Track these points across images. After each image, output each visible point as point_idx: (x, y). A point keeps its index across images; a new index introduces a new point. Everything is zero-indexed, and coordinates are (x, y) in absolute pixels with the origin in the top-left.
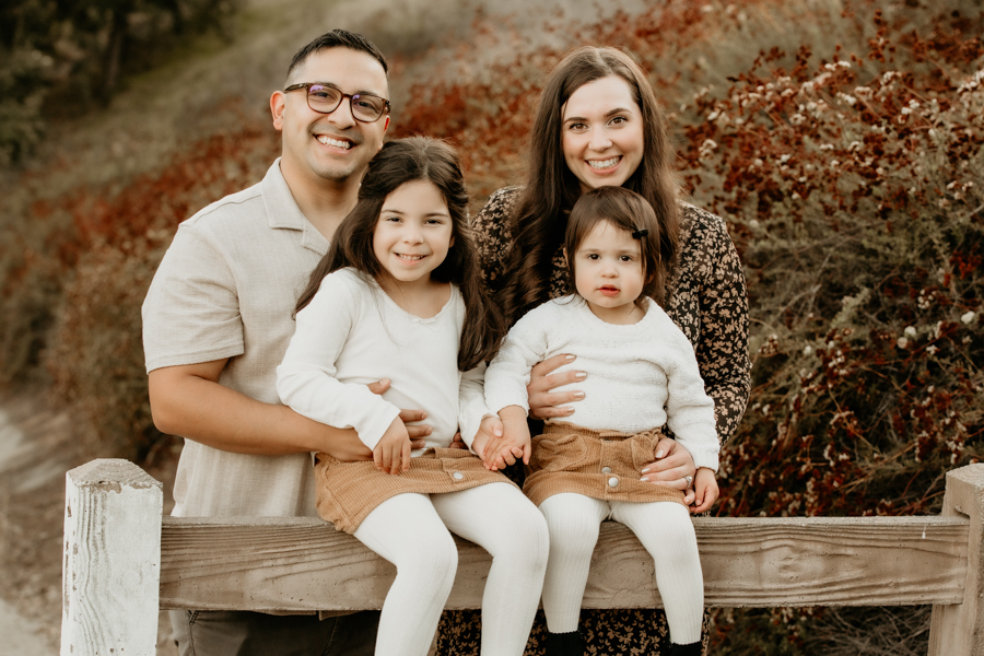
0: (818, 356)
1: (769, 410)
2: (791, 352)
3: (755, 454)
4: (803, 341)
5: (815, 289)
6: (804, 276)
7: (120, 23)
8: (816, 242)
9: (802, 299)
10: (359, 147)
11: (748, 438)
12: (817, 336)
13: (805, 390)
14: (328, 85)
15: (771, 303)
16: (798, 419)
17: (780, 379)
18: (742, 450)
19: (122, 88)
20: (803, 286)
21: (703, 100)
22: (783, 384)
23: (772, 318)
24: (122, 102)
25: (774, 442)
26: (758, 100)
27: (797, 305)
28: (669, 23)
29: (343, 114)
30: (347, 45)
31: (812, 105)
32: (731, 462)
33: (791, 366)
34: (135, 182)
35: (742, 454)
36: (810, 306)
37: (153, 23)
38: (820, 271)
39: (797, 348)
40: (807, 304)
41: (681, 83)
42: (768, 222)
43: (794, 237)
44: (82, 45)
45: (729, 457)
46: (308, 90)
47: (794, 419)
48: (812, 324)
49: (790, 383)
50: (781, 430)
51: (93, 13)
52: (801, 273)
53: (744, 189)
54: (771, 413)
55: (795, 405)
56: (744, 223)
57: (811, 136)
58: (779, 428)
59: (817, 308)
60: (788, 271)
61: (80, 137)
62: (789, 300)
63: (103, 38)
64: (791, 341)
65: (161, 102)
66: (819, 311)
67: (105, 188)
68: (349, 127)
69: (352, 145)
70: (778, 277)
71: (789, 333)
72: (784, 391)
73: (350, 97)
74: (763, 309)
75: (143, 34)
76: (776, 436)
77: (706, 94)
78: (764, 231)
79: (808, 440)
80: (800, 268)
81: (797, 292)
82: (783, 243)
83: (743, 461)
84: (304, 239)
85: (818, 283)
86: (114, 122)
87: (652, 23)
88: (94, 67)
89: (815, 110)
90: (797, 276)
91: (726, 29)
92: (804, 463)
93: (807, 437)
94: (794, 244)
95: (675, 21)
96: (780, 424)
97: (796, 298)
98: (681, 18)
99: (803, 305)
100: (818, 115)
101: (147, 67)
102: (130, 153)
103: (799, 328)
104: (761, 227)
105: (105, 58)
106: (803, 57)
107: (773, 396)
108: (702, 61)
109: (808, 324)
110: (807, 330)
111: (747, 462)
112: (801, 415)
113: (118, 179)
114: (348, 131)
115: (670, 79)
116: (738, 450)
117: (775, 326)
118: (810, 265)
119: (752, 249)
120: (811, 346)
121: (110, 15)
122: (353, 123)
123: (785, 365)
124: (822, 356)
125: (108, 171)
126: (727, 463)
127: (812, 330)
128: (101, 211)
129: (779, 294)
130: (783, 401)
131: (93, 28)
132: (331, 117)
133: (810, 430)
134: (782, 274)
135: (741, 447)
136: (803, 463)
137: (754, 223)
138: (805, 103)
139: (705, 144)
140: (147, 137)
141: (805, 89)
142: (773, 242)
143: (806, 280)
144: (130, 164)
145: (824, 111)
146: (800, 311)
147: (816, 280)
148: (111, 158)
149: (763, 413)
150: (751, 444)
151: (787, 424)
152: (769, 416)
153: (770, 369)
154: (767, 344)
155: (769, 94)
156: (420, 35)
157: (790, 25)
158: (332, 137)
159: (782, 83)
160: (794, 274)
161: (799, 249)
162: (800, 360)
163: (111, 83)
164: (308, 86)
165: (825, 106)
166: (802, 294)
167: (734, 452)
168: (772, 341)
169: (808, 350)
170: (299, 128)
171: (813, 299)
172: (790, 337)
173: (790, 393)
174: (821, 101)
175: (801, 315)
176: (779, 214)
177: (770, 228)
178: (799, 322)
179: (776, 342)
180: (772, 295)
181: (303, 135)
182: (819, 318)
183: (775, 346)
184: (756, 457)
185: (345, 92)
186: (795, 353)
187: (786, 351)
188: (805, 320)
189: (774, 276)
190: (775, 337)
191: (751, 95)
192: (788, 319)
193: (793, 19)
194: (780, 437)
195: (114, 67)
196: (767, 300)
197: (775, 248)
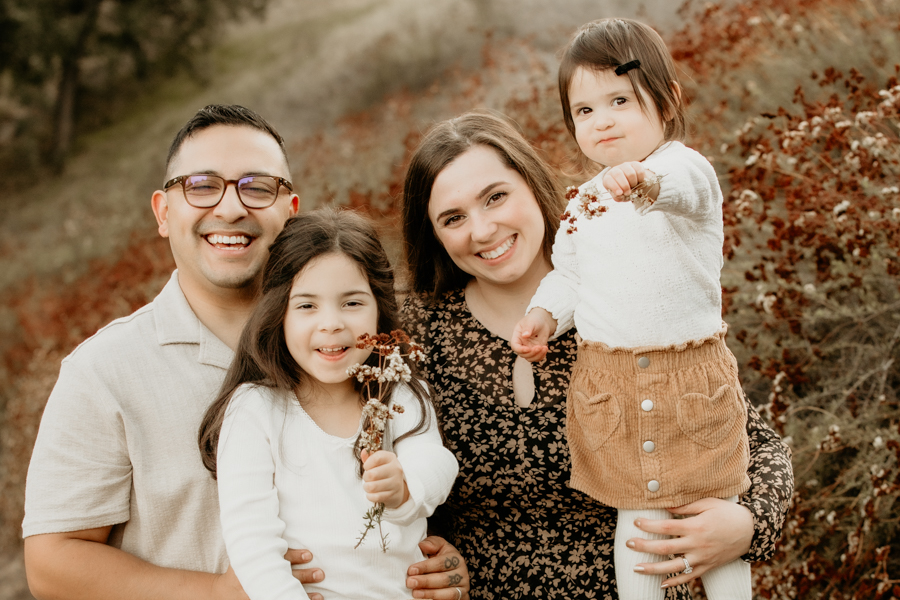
0: (890, 449)
1: (835, 518)
2: (861, 444)
3: (822, 572)
4: (873, 430)
5: (886, 365)
6: (873, 350)
7: (70, 70)
8: (885, 307)
9: (872, 378)
10: (258, 240)
11: (813, 553)
12: (892, 422)
13: (876, 491)
14: (207, 173)
15: (835, 385)
16: (871, 527)
17: (847, 478)
18: (806, 569)
19: (77, 150)
20: (873, 362)
21: (747, 138)
22: (851, 485)
23: (835, 405)
24: (78, 167)
25: (843, 557)
26: (803, 139)
27: (866, 385)
28: (710, 40)
29: (230, 204)
30: (223, 122)
31: (868, 140)
32: (793, 584)
33: (860, 462)
34: (95, 267)
35: (806, 573)
36: (882, 387)
37: (112, 66)
38: (893, 342)
39: (867, 439)
40: (877, 384)
41: (728, 114)
42: (828, 285)
43: (861, 302)
44: (26, 101)
45: (791, 578)
46: (184, 185)
47: (866, 528)
48: (885, 408)
49: (859, 483)
50: (853, 542)
51: (36, 62)
52: (869, 347)
53: (797, 247)
54: (838, 521)
55: (867, 511)
56: (798, 288)
57: (872, 178)
58: (849, 538)
59: (890, 387)
60: (853, 345)
61: (29, 213)
62: (857, 380)
63: (51, 90)
64: (860, 431)
65: (125, 164)
66: (892, 392)
67: (57, 277)
68: (241, 218)
69: (251, 239)
70: (843, 352)
71: (858, 421)
72: (854, 492)
73: (235, 183)
74: (826, 393)
75: (98, 82)
76: (845, 550)
77: (750, 130)
78: (822, 297)
79: (884, 552)
80: (869, 340)
81: (865, 369)
82: (845, 311)
83: (810, 581)
84: (202, 353)
85: (890, 357)
86: (71, 192)
87: (690, 42)
88: (42, 127)
89: (874, 144)
90: (865, 350)
91: (781, 44)
92: (881, 581)
93: (883, 548)
94: (859, 310)
95: (718, 38)
96: (851, 533)
97: (863, 378)
98: (724, 35)
99: (873, 385)
100: (876, 152)
101: (107, 123)
102: (87, 231)
103: (869, 414)
104: (818, 293)
105: (56, 114)
106: (853, 83)
107: (842, 500)
108: (752, 86)
109: (880, 408)
110: (879, 416)
111: (814, 583)
112: (875, 521)
113: (73, 265)
114: (240, 223)
115: (717, 110)
116: (802, 568)
117: (839, 413)
118: (881, 335)
119: (808, 320)
120: (882, 436)
121: (57, 61)
122: (244, 212)
123: (855, 460)
124: (894, 449)
125: (62, 255)
126: (789, 585)
127: (885, 416)
128: (50, 308)
129: (845, 373)
130: (853, 504)
131: (38, 80)
132: (217, 211)
133: (889, 539)
134: (847, 348)
135: (805, 564)
136: (878, 581)
137: (809, 289)
138: (859, 138)
139: (742, 196)
140: (107, 211)
141: (860, 122)
142: (832, 311)
143: (876, 354)
144: (87, 244)
145: (885, 147)
146: (871, 391)
147: (888, 354)
148: (65, 240)
149: (829, 523)
150: (816, 561)
151: (859, 533)
152: (835, 526)
153: (837, 467)
154: (828, 438)
155: (817, 129)
156: (435, 61)
157: (858, 33)
158: (222, 234)
159: (831, 116)
160: (860, 348)
161: (866, 316)
162: (872, 453)
163: (64, 145)
164: (182, 181)
165: (885, 141)
166: (871, 372)
167: (798, 571)
168: (834, 433)
169: (878, 442)
170: (183, 231)
171: (884, 378)
172: (859, 426)
173: (860, 495)
174: (880, 135)
175: (872, 398)
176: (839, 276)
177: (829, 294)
178: (870, 407)
179: (837, 435)
180: (836, 375)
181: (189, 237)
182: (893, 400)
183: (837, 440)
184: (824, 576)
185: (228, 178)
186: (866, 445)
187: (853, 443)
188: (876, 405)
189: (838, 351)
190: (836, 428)
191: (793, 133)
192: (854, 405)
193: (864, 26)
194: (851, 550)
195: (66, 126)
196: (830, 381)
197: (836, 317)
